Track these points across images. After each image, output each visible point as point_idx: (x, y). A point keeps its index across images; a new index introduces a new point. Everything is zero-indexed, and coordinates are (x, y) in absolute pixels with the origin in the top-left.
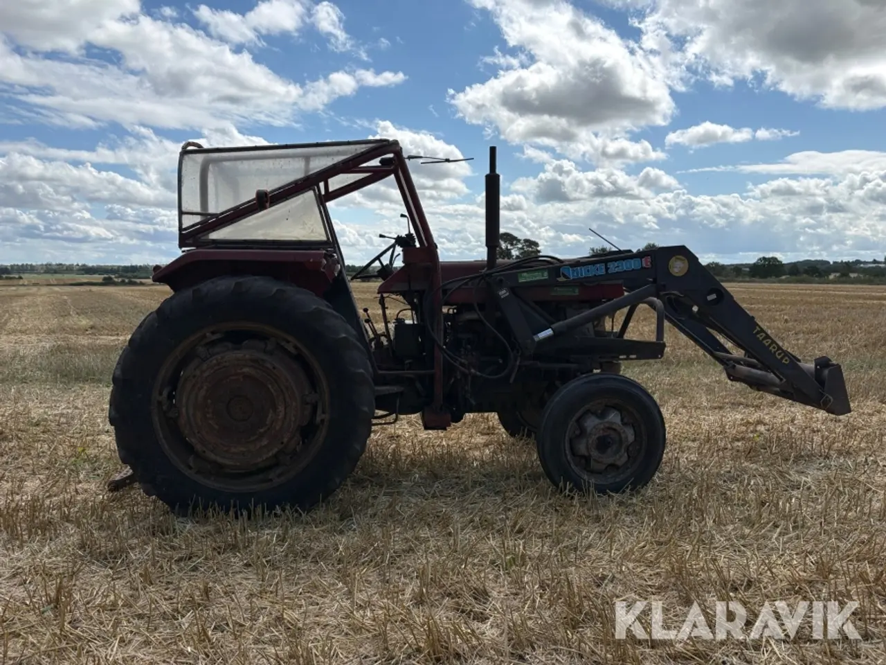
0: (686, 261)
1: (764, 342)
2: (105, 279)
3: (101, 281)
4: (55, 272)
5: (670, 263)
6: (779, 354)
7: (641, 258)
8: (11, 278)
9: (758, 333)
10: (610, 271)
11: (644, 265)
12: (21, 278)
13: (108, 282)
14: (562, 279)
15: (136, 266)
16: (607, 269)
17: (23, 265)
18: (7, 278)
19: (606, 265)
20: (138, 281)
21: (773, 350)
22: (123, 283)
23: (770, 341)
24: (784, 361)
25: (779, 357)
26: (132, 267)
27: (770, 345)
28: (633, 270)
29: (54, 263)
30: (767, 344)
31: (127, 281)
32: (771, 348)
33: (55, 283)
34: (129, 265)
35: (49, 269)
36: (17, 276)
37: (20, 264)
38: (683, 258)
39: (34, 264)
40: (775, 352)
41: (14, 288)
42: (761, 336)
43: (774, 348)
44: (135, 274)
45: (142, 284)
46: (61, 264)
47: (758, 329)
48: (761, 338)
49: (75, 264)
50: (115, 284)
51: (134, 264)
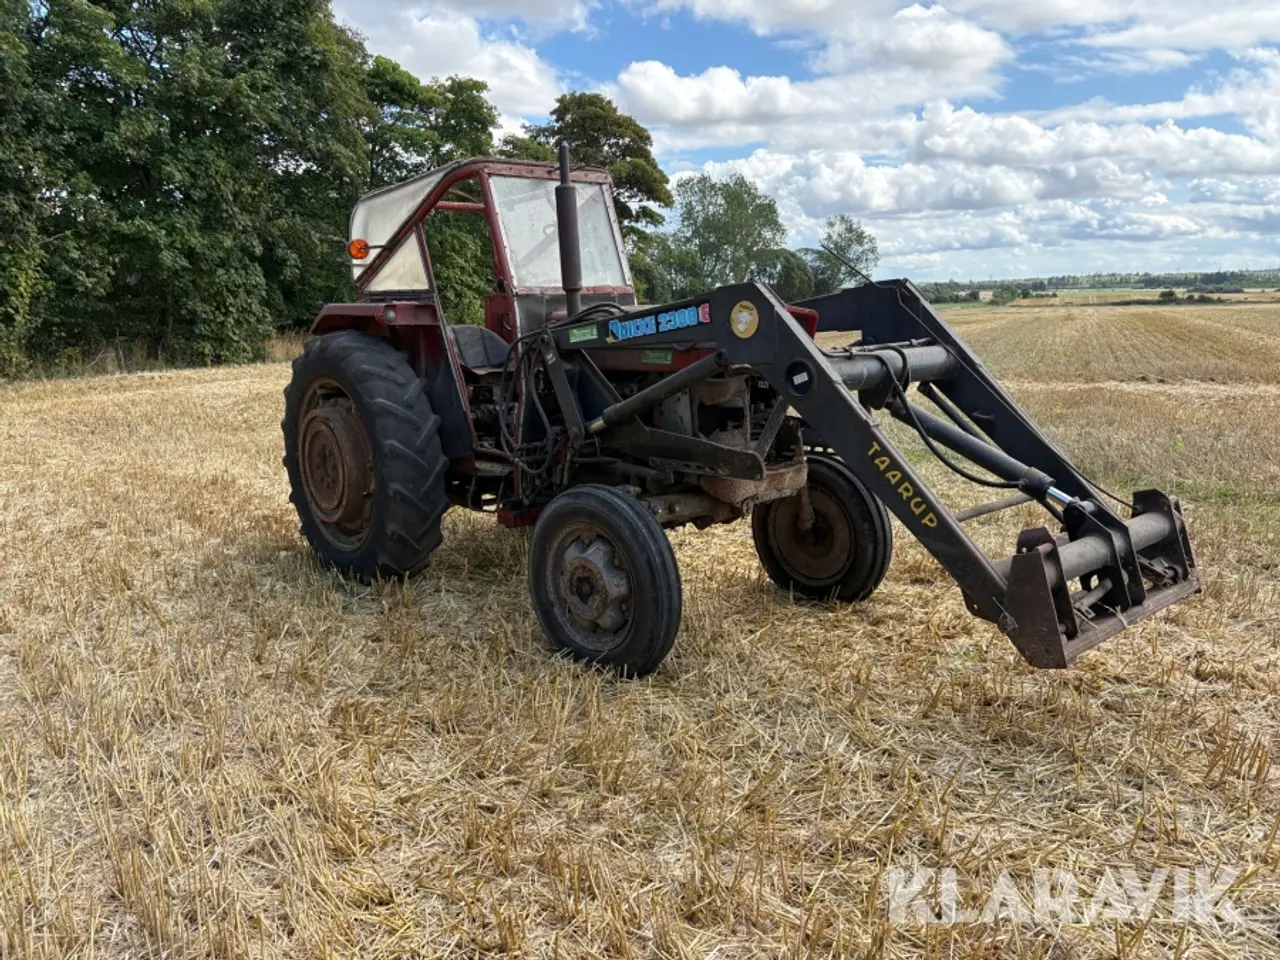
0: (755, 312)
1: (889, 475)
2: (1163, 295)
3: (1156, 298)
4: (1104, 286)
5: (733, 316)
6: (918, 505)
7: (697, 306)
8: (1042, 296)
9: (877, 454)
10: (661, 329)
11: (701, 319)
12: (1055, 295)
13: (1168, 299)
14: (610, 340)
15: (1225, 273)
16: (658, 324)
17: (1064, 278)
18: (1037, 296)
19: (656, 319)
20: (1215, 296)
21: (905, 495)
22: (1190, 301)
23: (899, 475)
24: (925, 521)
25: (917, 511)
26: (1218, 274)
27: (899, 483)
28: (688, 326)
29: (1104, 273)
30: (893, 481)
31: (1196, 296)
32: (900, 490)
33: (1096, 301)
34: (1215, 271)
35: (1099, 283)
36: (1051, 293)
37: (1060, 276)
38: (751, 305)
39: (1078, 275)
40: (910, 499)
41: (1037, 310)
42: (882, 463)
43: (907, 490)
44: (1222, 285)
45: (1220, 301)
46: (1113, 275)
47: (876, 446)
48: (882, 467)
49: (1134, 273)
50: (1178, 302)
51: (1222, 271)
